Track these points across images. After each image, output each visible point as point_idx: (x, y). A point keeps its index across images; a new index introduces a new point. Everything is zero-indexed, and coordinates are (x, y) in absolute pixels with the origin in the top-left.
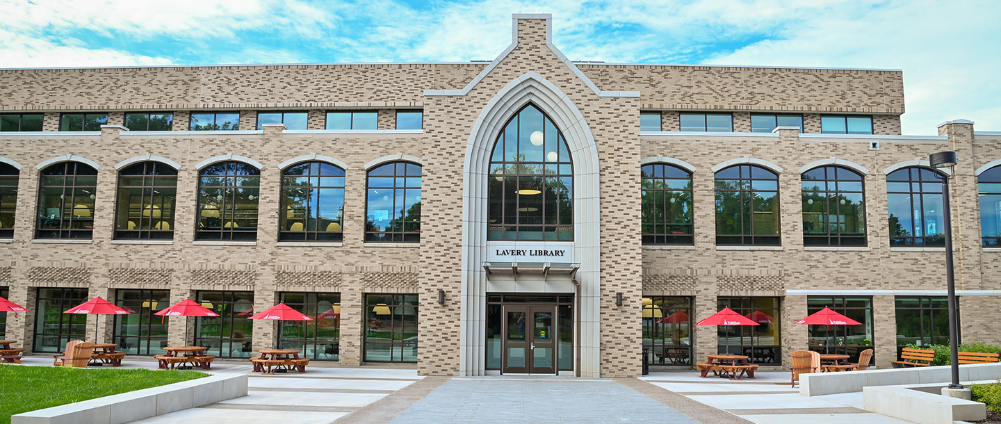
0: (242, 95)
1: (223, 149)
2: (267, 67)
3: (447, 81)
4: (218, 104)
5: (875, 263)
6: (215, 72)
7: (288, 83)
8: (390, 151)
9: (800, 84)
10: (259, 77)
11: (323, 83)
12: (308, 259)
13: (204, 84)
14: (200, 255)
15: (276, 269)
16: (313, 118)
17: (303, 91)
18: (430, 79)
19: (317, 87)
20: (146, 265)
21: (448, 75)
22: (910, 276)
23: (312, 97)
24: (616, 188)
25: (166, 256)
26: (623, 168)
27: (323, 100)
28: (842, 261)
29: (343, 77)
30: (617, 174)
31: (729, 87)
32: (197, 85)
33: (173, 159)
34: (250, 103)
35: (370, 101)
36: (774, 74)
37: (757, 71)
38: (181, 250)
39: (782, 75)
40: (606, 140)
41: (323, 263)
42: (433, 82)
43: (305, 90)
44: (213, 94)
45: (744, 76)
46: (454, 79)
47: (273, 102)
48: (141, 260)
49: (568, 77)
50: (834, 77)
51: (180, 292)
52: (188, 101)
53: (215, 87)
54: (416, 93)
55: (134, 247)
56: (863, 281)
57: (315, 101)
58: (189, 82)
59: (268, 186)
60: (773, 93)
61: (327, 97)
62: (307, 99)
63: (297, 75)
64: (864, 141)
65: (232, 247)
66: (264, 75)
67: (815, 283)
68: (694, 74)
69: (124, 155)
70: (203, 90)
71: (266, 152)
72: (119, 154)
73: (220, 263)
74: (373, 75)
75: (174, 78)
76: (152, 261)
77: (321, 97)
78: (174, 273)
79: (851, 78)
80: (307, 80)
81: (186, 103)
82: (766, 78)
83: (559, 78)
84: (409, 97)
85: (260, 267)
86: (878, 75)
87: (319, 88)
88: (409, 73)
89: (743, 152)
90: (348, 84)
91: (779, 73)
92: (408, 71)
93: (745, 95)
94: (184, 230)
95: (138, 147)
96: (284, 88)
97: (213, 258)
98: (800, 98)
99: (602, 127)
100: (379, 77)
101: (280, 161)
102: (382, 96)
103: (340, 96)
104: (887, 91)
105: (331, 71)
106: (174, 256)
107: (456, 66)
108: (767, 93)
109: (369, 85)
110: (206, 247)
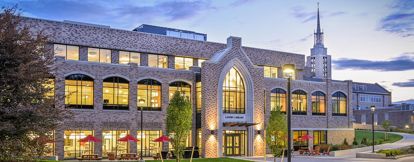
0: (83, 39)
1: (114, 71)
2: (94, 27)
3: (169, 44)
4: (72, 42)
5: (309, 120)
6: (69, 26)
7: (105, 36)
8: (177, 77)
9: (278, 57)
10: (91, 32)
11: (120, 38)
12: (149, 117)
13: (64, 32)
14: (106, 116)
15: (138, 122)
16: (114, 53)
17: (111, 41)
18: (163, 42)
19: (118, 40)
20: (82, 120)
21: (169, 42)
22: (316, 124)
23: (115, 44)
24: (258, 97)
25: (91, 116)
26: (260, 91)
27: (120, 46)
28: (301, 120)
29: (129, 37)
30: (258, 93)
31: (259, 57)
32: (60, 31)
33: (92, 74)
34: (87, 43)
35: (140, 49)
36: (272, 53)
37: (267, 52)
38: (98, 114)
39: (274, 53)
40: (256, 82)
41: (155, 119)
42: (164, 43)
43: (112, 40)
44: (69, 36)
45: (263, 53)
46: (172, 43)
47: (98, 44)
48: (80, 118)
49: (246, 60)
50: (287, 55)
51: (98, 131)
52: (55, 39)
53: (69, 33)
54: (158, 47)
55: (76, 112)
56: (306, 126)
57: (117, 46)
58: (56, 29)
59: (133, 88)
60: (271, 60)
61: (122, 45)
62: (114, 45)
63: (109, 33)
64: (307, 83)
65: (120, 113)
66: (93, 31)
67: (294, 126)
68: (249, 51)
69: (68, 70)
70: (63, 34)
71: (131, 74)
72: (66, 70)
73: (115, 119)
74: (141, 38)
75: (47, 26)
76: (85, 118)
77: (119, 45)
78: (95, 124)
79: (292, 57)
80: (113, 36)
81: (55, 40)
82: (269, 54)
83: (243, 60)
84: (155, 49)
85: (131, 121)
86: (299, 56)
87: (119, 41)
88: (155, 39)
89: (278, 85)
90: (131, 40)
91: (273, 53)
92: (155, 38)
93: (263, 60)
94: (99, 105)
95: (75, 67)
96: (103, 38)
97: (112, 117)
98: (278, 62)
99: (254, 77)
100: (143, 39)
101: (137, 78)
102: (145, 47)
103: (128, 45)
104: (301, 62)
105: (123, 33)
106: (95, 116)
107: (173, 38)
108: (269, 60)
109: (139, 42)
110: (109, 113)
